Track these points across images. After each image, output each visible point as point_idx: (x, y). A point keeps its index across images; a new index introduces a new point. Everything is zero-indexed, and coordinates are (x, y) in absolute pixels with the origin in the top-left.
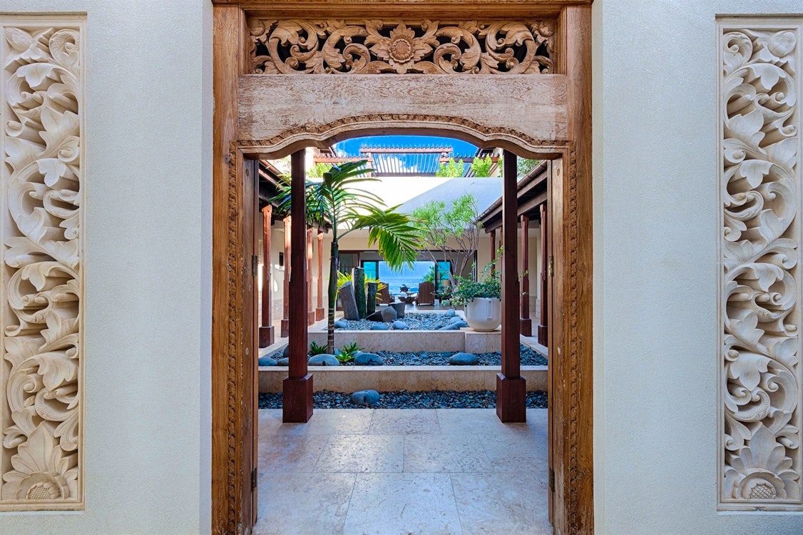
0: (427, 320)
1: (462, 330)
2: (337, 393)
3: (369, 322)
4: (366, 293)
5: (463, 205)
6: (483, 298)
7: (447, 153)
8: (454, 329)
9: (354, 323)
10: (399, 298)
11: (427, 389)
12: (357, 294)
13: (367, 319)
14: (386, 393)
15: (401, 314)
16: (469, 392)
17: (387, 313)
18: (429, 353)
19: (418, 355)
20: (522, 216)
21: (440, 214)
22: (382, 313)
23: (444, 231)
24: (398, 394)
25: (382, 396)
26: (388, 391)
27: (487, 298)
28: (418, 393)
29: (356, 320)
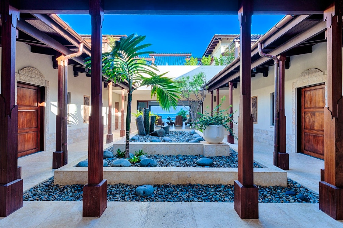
0: (181, 135)
1: (201, 143)
2: (127, 185)
3: (151, 137)
4: (150, 121)
5: (198, 78)
6: (214, 125)
7: (189, 56)
8: (197, 142)
9: (143, 137)
10: (167, 123)
11: (184, 183)
12: (145, 122)
13: (150, 135)
14: (158, 186)
15: (168, 132)
16: (210, 186)
17: (160, 132)
18: (184, 156)
19: (177, 158)
20: (229, 83)
21: (187, 82)
22: (158, 132)
23: (188, 91)
24: (166, 186)
25: (155, 189)
26: (159, 184)
27: (216, 125)
28: (178, 186)
29: (144, 135)
